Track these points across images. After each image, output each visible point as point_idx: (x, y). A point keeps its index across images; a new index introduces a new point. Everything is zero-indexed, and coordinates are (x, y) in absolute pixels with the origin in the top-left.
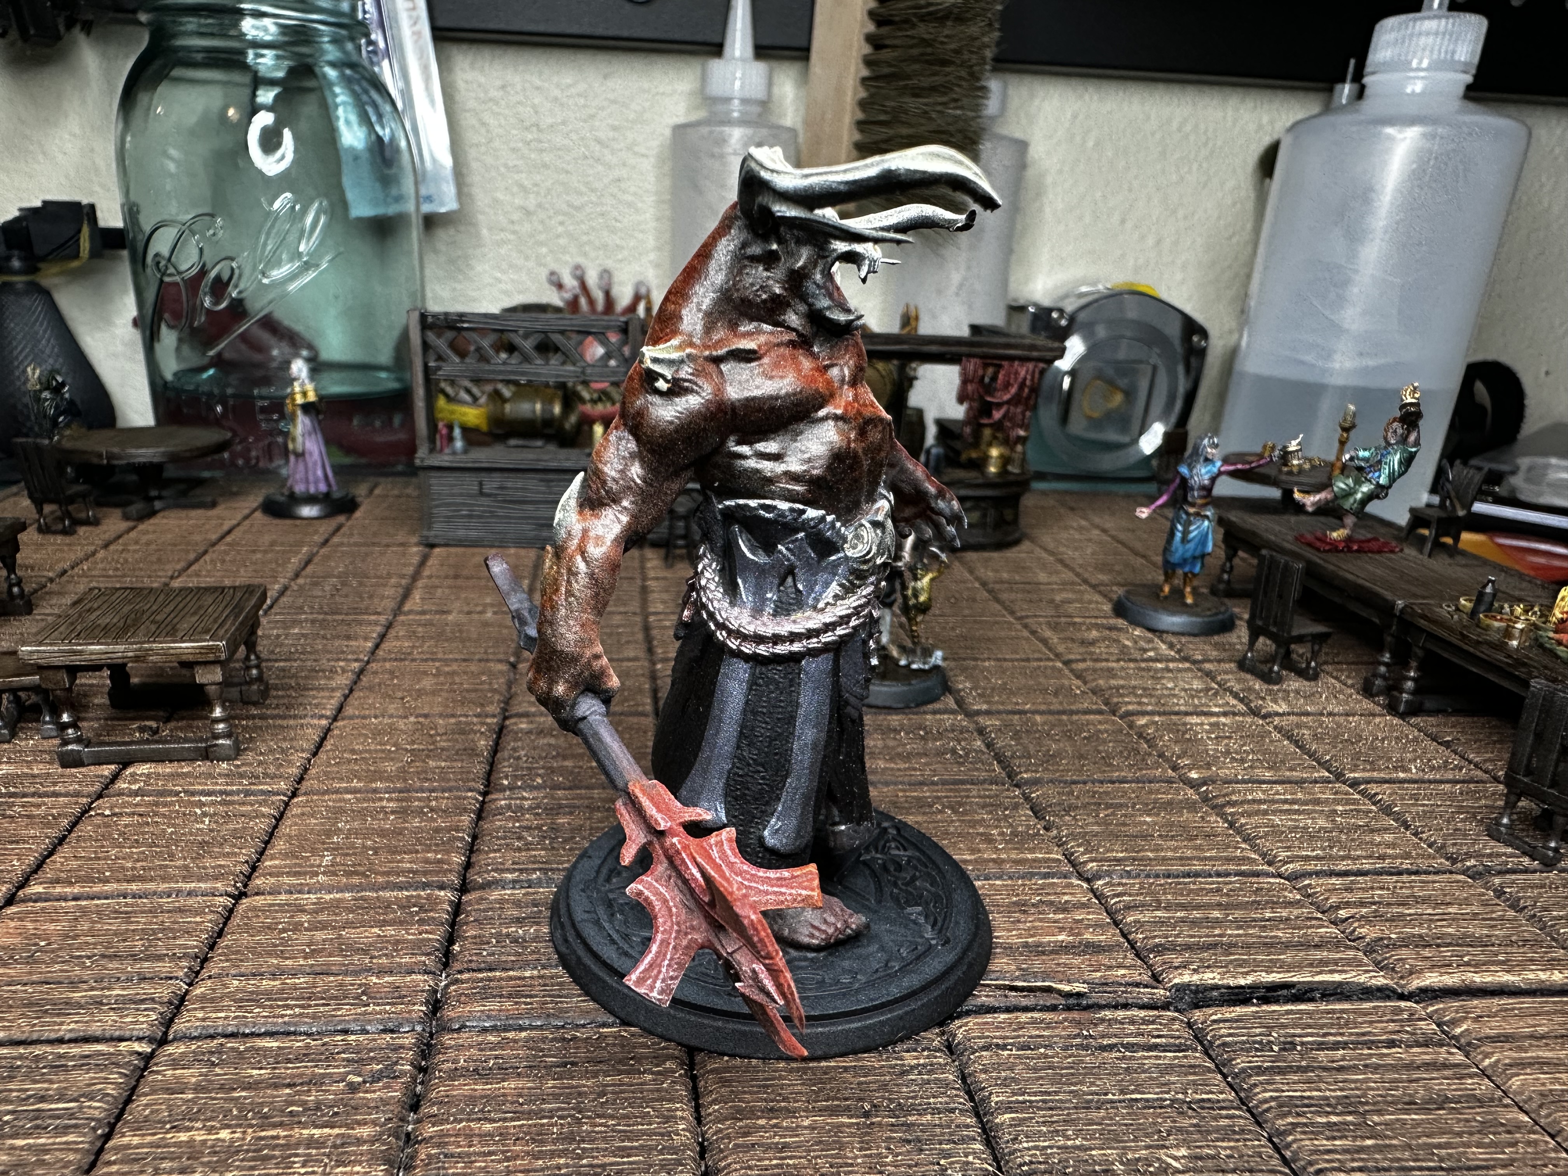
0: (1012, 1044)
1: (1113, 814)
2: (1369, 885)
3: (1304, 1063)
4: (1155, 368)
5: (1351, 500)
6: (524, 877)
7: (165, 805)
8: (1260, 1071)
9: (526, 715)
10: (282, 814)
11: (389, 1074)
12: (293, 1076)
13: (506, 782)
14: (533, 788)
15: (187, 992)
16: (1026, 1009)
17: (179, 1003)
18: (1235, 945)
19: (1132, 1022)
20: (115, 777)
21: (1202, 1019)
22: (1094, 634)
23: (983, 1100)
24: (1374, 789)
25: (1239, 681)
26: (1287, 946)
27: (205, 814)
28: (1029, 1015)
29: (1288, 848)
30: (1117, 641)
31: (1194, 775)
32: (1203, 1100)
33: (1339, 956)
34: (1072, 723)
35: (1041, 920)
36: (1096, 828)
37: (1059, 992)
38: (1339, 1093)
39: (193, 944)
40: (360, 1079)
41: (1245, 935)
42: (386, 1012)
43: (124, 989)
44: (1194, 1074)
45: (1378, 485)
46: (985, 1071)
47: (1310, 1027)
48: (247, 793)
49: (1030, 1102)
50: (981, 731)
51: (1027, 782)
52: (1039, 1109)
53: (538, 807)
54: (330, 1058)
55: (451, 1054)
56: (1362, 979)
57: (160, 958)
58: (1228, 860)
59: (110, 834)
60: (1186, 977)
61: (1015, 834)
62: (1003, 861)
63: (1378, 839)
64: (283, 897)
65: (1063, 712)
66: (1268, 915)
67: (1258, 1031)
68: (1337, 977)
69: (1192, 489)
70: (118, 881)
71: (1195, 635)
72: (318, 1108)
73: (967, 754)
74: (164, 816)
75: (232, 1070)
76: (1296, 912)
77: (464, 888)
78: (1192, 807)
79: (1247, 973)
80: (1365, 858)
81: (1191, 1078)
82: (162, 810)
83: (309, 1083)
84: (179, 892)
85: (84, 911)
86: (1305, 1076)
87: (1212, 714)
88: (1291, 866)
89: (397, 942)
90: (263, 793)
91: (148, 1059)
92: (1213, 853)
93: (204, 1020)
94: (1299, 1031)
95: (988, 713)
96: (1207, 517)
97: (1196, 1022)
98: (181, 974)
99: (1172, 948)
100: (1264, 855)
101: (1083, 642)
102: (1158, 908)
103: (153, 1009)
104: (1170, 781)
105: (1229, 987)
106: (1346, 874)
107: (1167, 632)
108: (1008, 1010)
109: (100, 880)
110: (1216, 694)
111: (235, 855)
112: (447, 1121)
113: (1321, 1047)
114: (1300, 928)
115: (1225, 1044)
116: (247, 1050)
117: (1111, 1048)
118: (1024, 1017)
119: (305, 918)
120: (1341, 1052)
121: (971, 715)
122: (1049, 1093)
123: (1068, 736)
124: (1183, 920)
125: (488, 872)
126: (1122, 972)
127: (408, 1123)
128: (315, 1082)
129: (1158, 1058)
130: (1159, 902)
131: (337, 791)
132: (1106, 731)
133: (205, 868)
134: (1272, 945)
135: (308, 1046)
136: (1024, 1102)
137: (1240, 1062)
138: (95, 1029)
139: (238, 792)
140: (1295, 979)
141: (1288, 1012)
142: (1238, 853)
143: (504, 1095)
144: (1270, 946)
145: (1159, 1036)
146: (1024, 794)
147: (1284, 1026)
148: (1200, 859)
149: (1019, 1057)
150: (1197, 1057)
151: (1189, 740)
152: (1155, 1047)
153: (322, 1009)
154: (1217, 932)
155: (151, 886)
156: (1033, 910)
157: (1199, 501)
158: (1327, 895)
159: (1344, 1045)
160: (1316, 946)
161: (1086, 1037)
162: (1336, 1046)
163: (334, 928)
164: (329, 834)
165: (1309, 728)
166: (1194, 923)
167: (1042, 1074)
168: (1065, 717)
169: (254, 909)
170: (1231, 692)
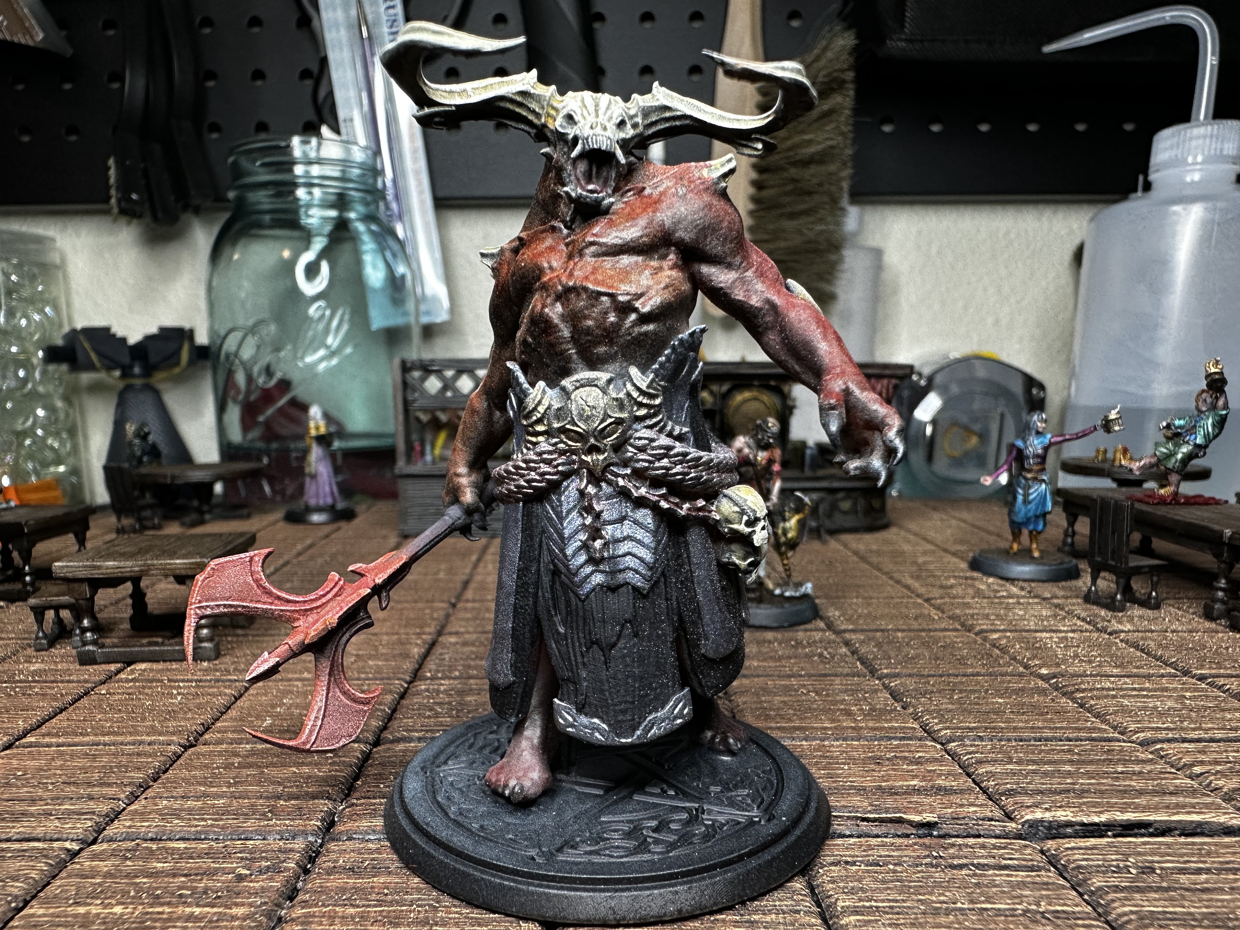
0: (861, 862)
1: (967, 696)
2: (1223, 749)
3: (1165, 884)
4: (1002, 416)
5: (1173, 460)
6: (429, 735)
7: (150, 688)
8: (1117, 889)
9: (457, 633)
10: (241, 696)
11: (275, 869)
12: (191, 868)
13: (429, 675)
14: (450, 678)
15: (124, 809)
16: (877, 836)
17: (115, 816)
18: (1088, 791)
19: (983, 847)
20: (119, 672)
21: (1055, 846)
22: (952, 581)
23: (829, 906)
24: (1221, 681)
25: (1085, 610)
26: (1141, 793)
27: (179, 694)
28: (879, 840)
29: (1139, 722)
30: (973, 586)
31: (1044, 671)
32: (1057, 912)
33: (1196, 801)
34: (930, 637)
35: (895, 770)
36: (950, 706)
37: (910, 823)
38: (1204, 910)
39: (139, 776)
40: (248, 872)
41: (1098, 784)
42: (285, 825)
43: (72, 804)
44: (1048, 889)
45: (1197, 446)
46: (833, 882)
47: (1169, 855)
48: (218, 681)
49: (877, 907)
50: (847, 644)
51: (887, 676)
52: (888, 913)
53: (452, 690)
54: (227, 856)
55: (333, 856)
56: (1222, 819)
57: (109, 785)
58: (1079, 729)
59: (100, 706)
60: (1038, 815)
61: (873, 709)
62: (861, 728)
63: (1229, 716)
64: (224, 746)
65: (923, 630)
66: (1120, 769)
67: (1113, 857)
68: (1195, 818)
69: (1028, 457)
70: (96, 735)
71: (1044, 581)
72: (205, 893)
73: (833, 657)
74: (147, 694)
75: (141, 863)
76: (1148, 768)
77: (377, 743)
78: (1043, 692)
79: (1101, 812)
80: (1218, 729)
81: (1044, 893)
82: (146, 691)
83: (202, 874)
84: (141, 743)
85: (61, 754)
86: (1166, 895)
87: (1060, 631)
88: (1142, 735)
89: (309, 777)
90: (230, 681)
91: (74, 854)
92: (1064, 724)
93: (130, 827)
94: (1157, 858)
95: (853, 631)
96: (1044, 481)
97: (1049, 850)
98: (122, 796)
99: (1025, 792)
100: (1115, 728)
101: (942, 587)
102: (1010, 762)
103: (90, 819)
104: (1021, 675)
105: (1083, 824)
106: (1199, 740)
107: (1018, 580)
108: (859, 836)
109: (81, 734)
110: (1064, 618)
111: (193, 718)
112: (316, 905)
113: (1182, 871)
114: (1153, 779)
115: (1079, 867)
116: (159, 849)
117: (961, 867)
118: (874, 841)
119: (237, 760)
120: (1204, 877)
121: (838, 633)
122: (897, 901)
123: (925, 644)
124: (1034, 772)
125: (399, 731)
126: (972, 809)
127: (283, 909)
128: (211, 873)
129: (1008, 875)
130: (1011, 758)
131: (290, 680)
132: (962, 642)
133: (168, 727)
134: (1125, 792)
135: (211, 848)
136: (871, 907)
137: (1097, 882)
138: (39, 832)
139: (210, 681)
140: (1151, 818)
141: (1144, 843)
142: (1089, 724)
143: (372, 887)
144: (1124, 792)
145: (1011, 859)
146: (884, 684)
147: (1139, 854)
148: (1050, 728)
149: (868, 871)
150: (1051, 876)
151: (1040, 648)
152: (1006, 867)
153: (230, 822)
154: (1068, 781)
155: (120, 739)
156: (887, 763)
157: (1035, 468)
158: (1180, 756)
159: (1208, 871)
160: (1171, 793)
161: (936, 858)
162: (1199, 871)
163: (260, 767)
164: (273, 706)
165: (1155, 640)
166: (1046, 774)
167: (891, 885)
168: (924, 634)
169: (198, 754)
170: (1079, 618)
